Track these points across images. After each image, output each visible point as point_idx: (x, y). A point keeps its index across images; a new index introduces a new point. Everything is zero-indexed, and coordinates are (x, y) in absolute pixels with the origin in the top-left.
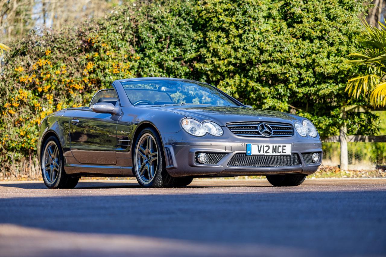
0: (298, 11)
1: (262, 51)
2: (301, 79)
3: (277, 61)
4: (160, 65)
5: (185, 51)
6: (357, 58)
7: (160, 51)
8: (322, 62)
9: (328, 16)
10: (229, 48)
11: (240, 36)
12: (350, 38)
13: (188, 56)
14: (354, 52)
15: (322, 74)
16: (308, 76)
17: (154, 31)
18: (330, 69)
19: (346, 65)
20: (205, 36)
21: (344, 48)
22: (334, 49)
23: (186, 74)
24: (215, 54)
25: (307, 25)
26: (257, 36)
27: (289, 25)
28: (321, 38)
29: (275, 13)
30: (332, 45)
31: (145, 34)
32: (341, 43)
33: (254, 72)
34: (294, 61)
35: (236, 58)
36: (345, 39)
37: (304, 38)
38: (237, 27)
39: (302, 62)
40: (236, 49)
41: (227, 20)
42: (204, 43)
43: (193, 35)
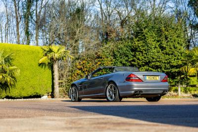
0: (165, 46)
1: (153, 58)
2: (166, 67)
3: (158, 61)
4: (121, 62)
5: (129, 58)
6: (183, 60)
7: (121, 58)
8: (172, 62)
9: (174, 47)
10: (143, 57)
11: (146, 53)
12: (181, 54)
13: (130, 60)
14: (183, 59)
15: (172, 65)
16: (168, 66)
17: (119, 52)
18: (175, 64)
19: (180, 62)
20: (135, 54)
21: (179, 57)
22: (176, 58)
23: (129, 66)
24: (138, 59)
25: (168, 50)
26: (152, 54)
27: (162, 50)
28: (172, 54)
29: (157, 46)
30: (175, 56)
31: (116, 53)
32: (178, 56)
33: (151, 65)
34: (163, 61)
35: (145, 60)
36: (180, 54)
37: (167, 54)
38: (145, 51)
39: (166, 62)
40: (145, 58)
41: (142, 48)
42: (134, 56)
43: (132, 53)
